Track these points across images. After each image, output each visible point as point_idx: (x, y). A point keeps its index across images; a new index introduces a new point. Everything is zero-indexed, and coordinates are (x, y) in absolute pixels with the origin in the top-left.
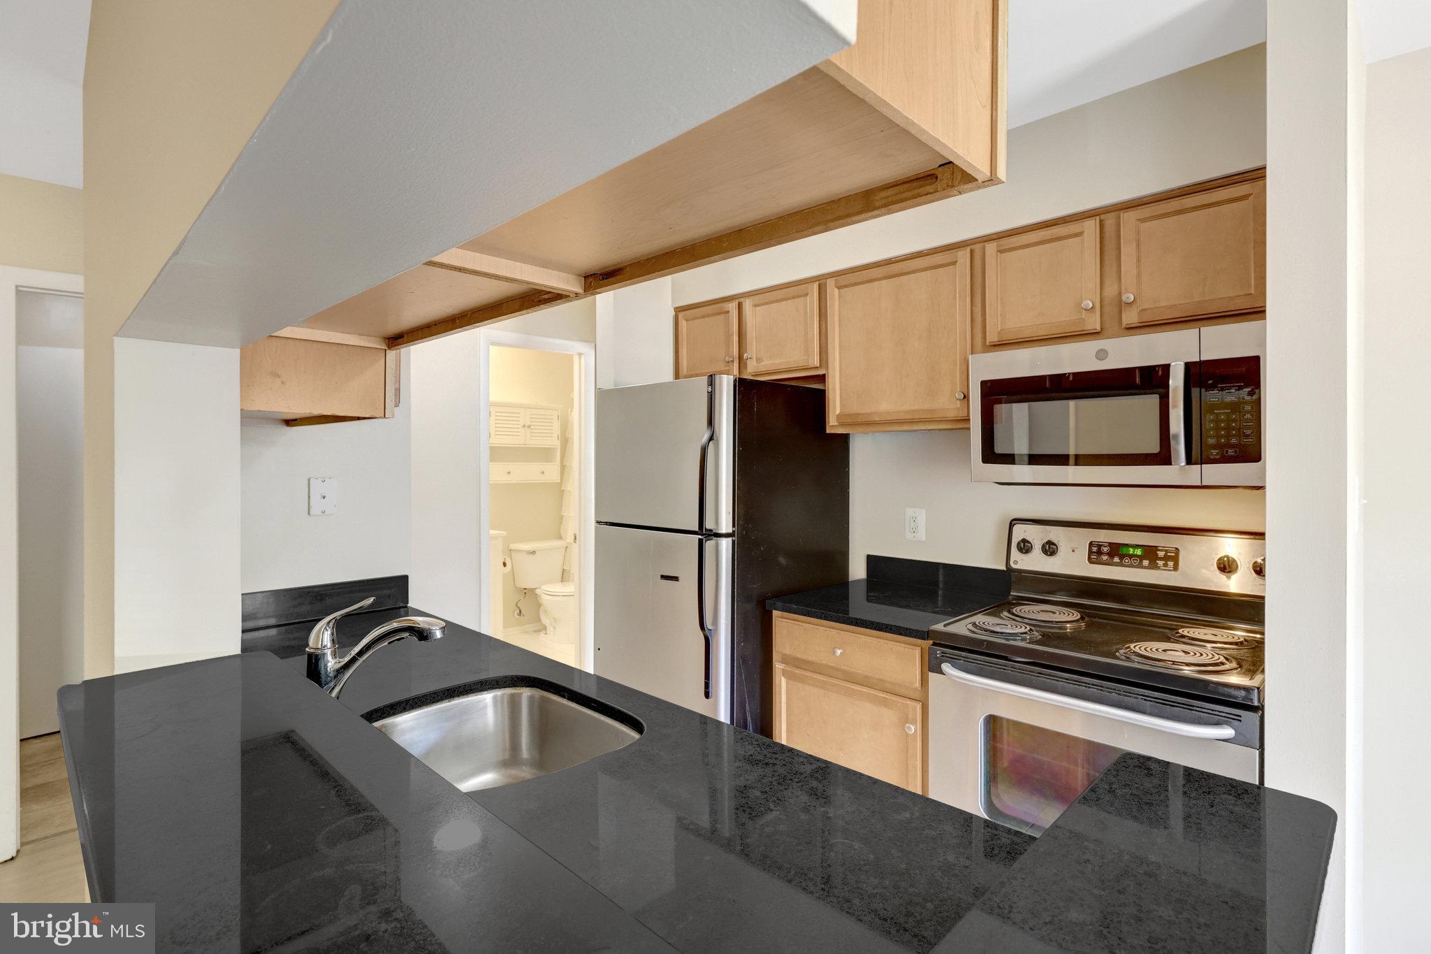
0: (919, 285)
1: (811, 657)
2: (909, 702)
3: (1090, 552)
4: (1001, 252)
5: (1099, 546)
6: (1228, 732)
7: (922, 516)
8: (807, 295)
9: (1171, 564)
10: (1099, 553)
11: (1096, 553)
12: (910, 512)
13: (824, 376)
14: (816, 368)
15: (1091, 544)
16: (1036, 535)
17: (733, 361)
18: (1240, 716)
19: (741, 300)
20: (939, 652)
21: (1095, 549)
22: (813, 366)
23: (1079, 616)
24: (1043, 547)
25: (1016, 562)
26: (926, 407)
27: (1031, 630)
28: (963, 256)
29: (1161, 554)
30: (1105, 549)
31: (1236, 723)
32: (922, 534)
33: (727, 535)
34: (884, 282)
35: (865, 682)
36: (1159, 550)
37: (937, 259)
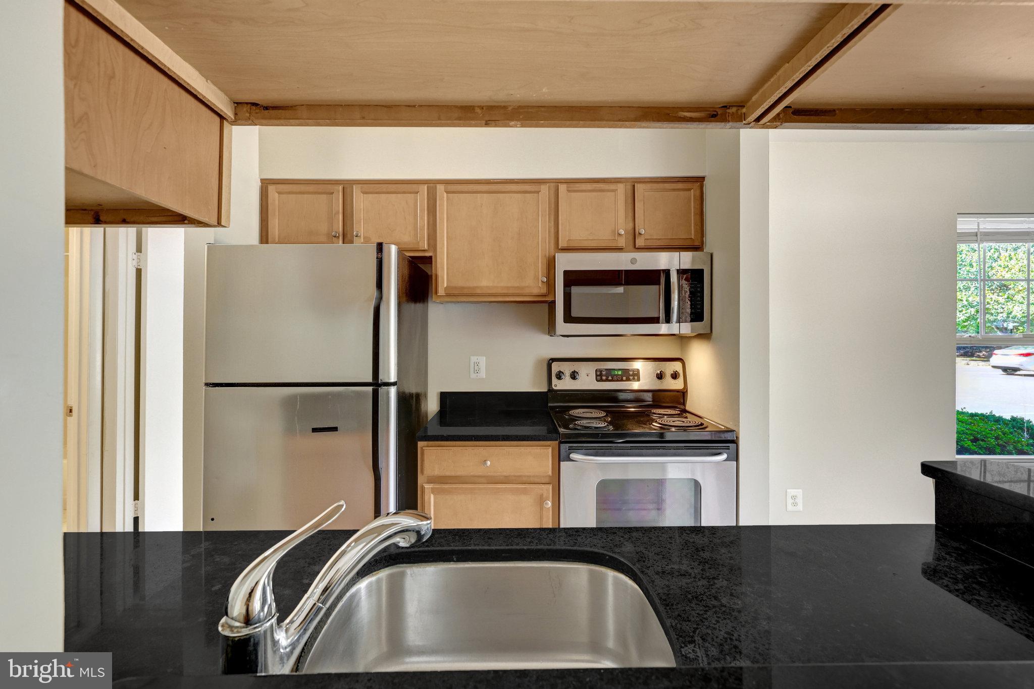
0: (512, 203)
1: (460, 472)
2: (543, 486)
3: (597, 375)
4: (569, 191)
5: (601, 371)
6: (725, 456)
7: (483, 361)
8: (417, 193)
9: (636, 378)
10: (601, 375)
11: (600, 376)
12: (474, 359)
13: (431, 258)
14: (424, 250)
15: (596, 370)
16: (567, 368)
17: (338, 237)
18: (729, 447)
19: (346, 186)
20: (565, 447)
21: (598, 373)
22: (423, 249)
23: (605, 414)
24: (571, 375)
25: (556, 386)
26: (516, 285)
27: (607, 425)
28: (544, 188)
29: (631, 373)
30: (604, 373)
31: (728, 450)
32: (483, 374)
33: (394, 384)
34: (485, 195)
35: (506, 480)
36: (630, 371)
37: (527, 187)
